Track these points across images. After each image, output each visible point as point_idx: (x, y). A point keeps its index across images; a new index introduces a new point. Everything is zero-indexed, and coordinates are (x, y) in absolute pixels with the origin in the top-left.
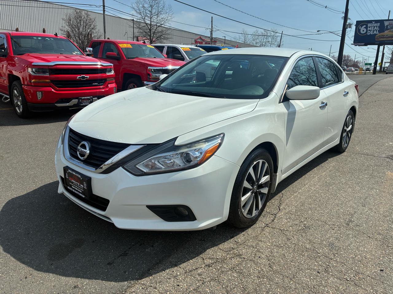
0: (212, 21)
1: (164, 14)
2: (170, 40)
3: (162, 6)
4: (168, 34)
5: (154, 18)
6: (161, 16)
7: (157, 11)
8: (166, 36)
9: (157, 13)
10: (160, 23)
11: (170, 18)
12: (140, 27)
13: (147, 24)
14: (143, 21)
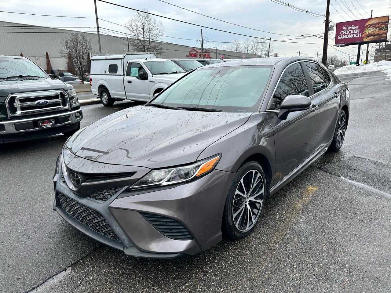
0: (202, 34)
1: (155, 30)
2: (164, 54)
3: (153, 23)
4: (161, 49)
5: (147, 35)
6: (153, 32)
7: (149, 28)
8: (159, 51)
9: (149, 30)
10: (153, 39)
11: (161, 33)
12: (134, 44)
13: (140, 40)
14: (137, 38)
